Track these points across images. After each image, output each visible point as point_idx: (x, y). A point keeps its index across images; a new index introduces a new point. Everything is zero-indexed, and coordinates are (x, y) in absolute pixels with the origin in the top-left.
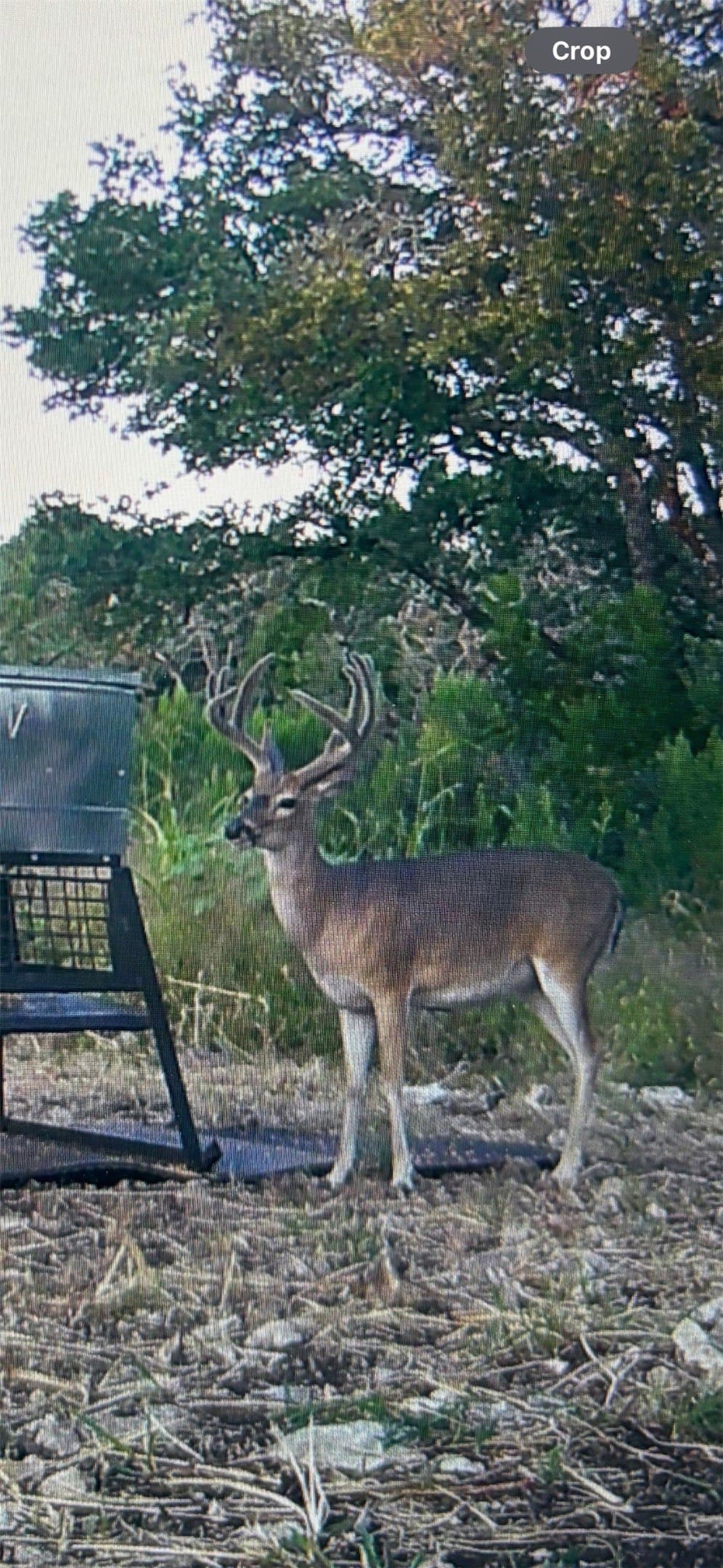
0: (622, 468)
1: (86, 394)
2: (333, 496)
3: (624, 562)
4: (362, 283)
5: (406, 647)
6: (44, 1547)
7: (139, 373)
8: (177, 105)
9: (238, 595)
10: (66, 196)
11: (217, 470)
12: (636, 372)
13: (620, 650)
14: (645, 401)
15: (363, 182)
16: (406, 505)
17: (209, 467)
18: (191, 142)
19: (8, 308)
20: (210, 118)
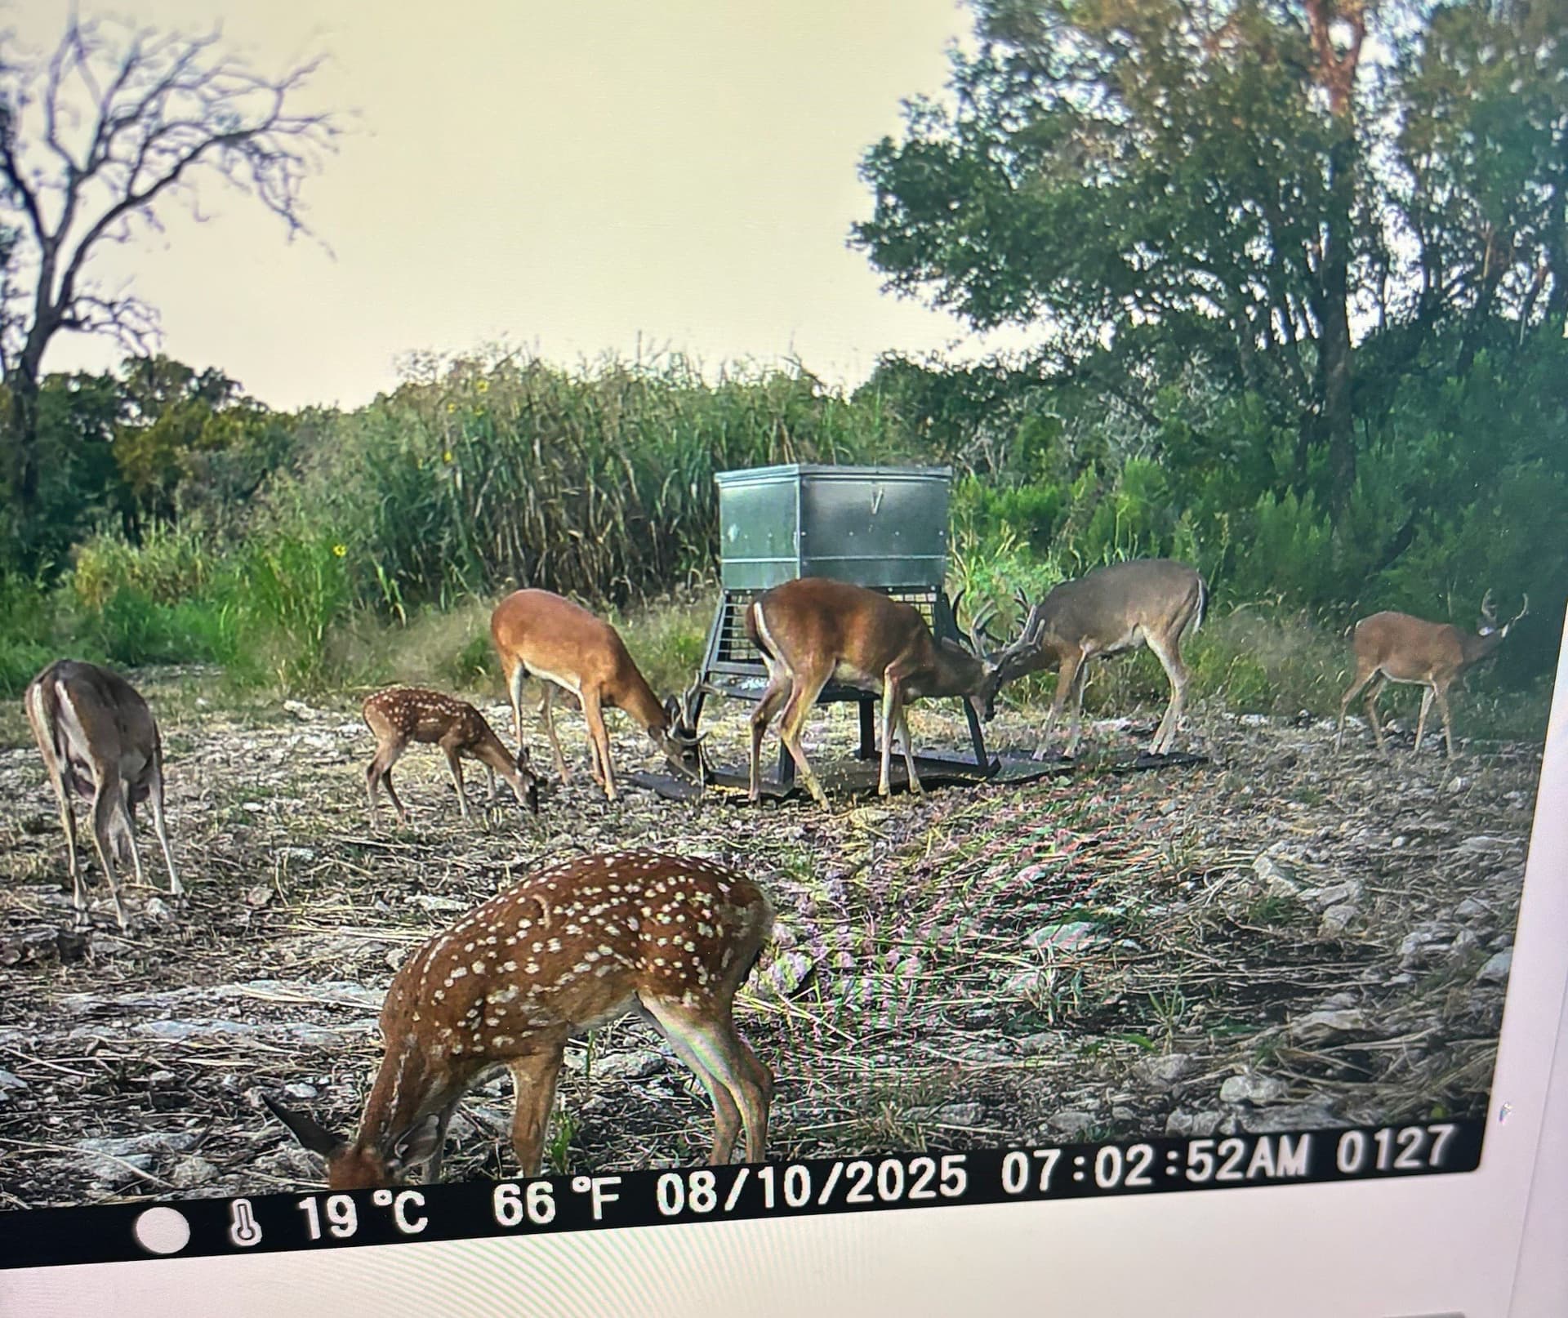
0: (1238, 313)
1: (907, 281)
2: (1063, 342)
3: (1239, 379)
4: (1078, 192)
5: (1110, 444)
7: (940, 264)
8: (955, 68)
9: (1007, 413)
10: (887, 140)
11: (991, 328)
12: (1247, 246)
13: (1234, 437)
15: (1075, 117)
16: (1109, 347)
17: (986, 327)
18: (966, 95)
19: (854, 224)
20: (976, 76)
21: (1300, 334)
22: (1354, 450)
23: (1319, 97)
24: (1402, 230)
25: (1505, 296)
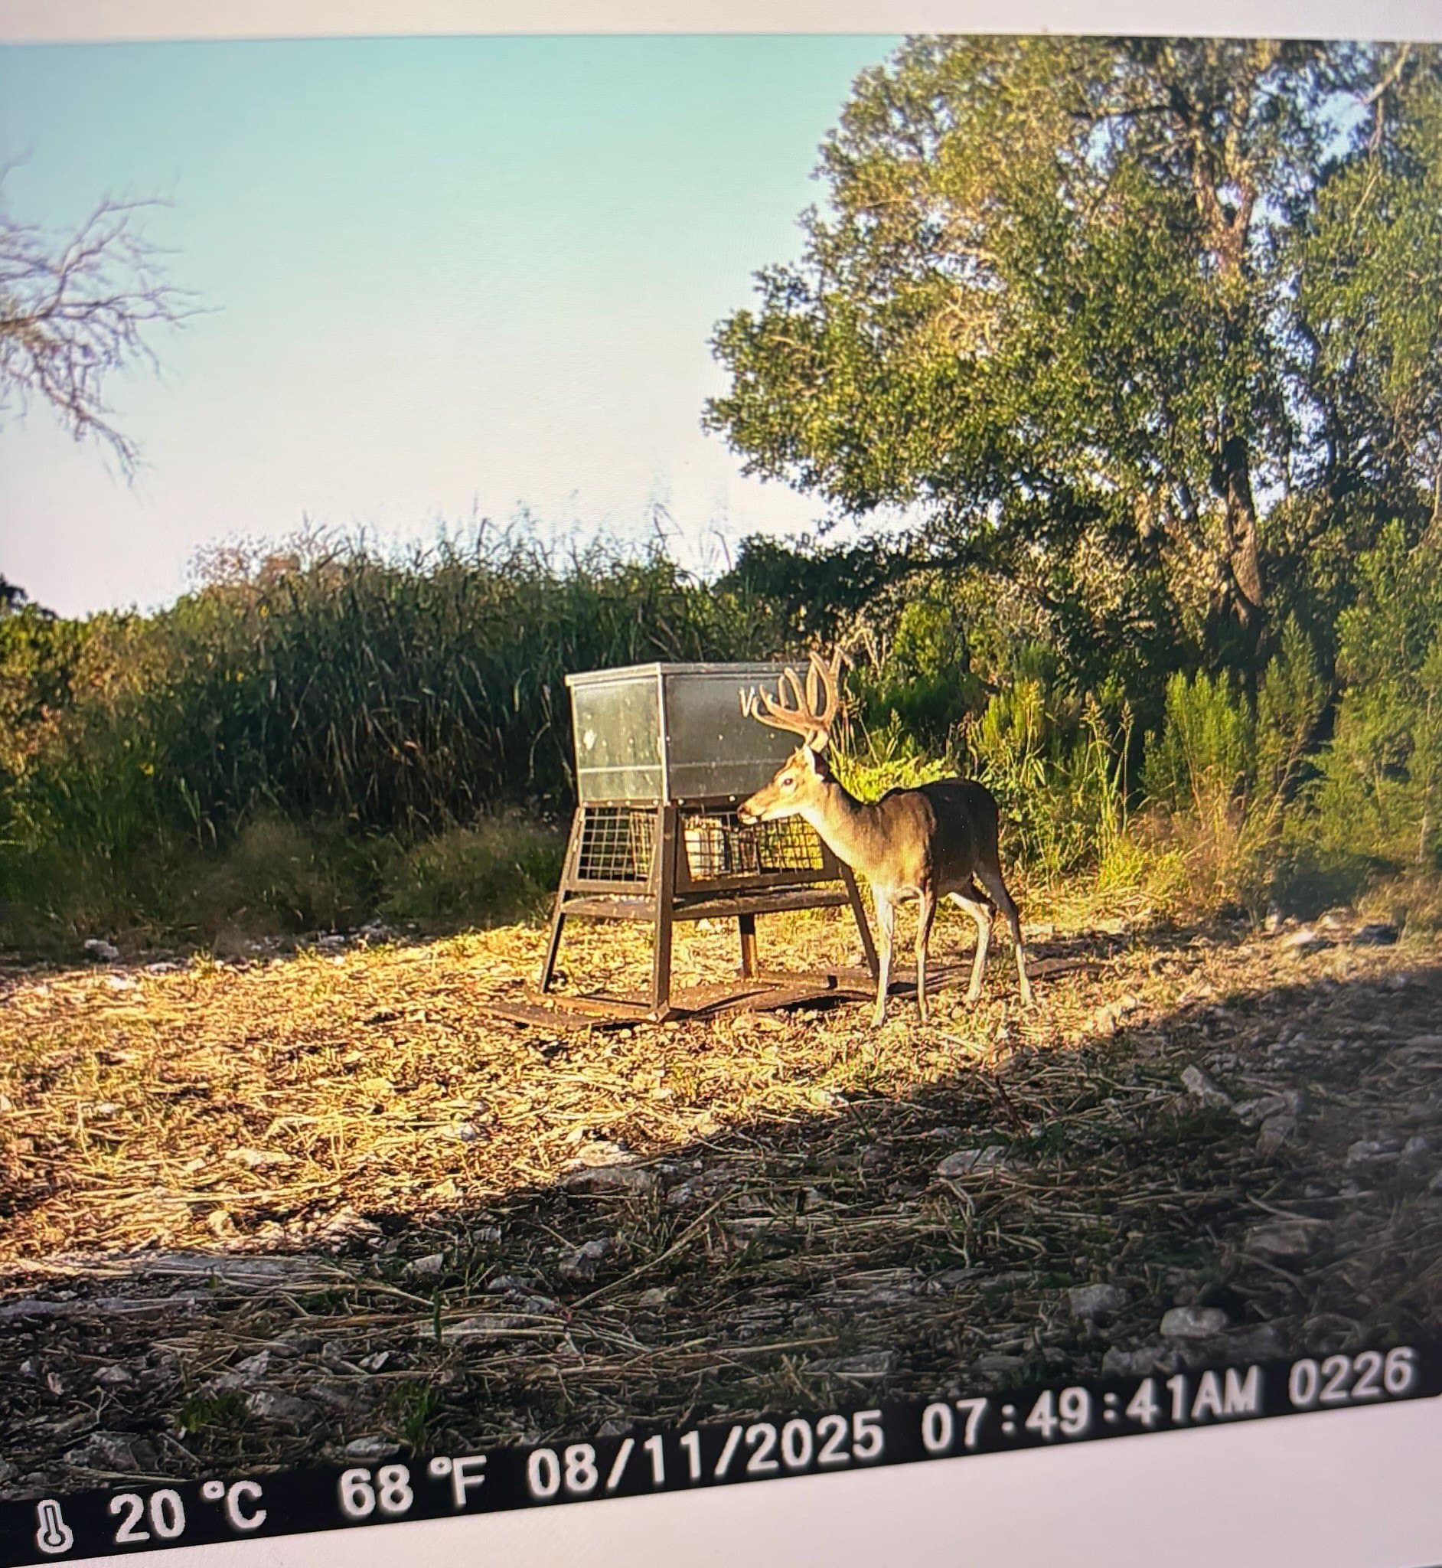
0: (1135, 490)
1: (772, 460)
2: (947, 523)
3: (1139, 557)
4: (954, 365)
7: (807, 442)
8: (813, 240)
9: (888, 600)
10: (744, 315)
11: (868, 511)
14: (1146, 440)
15: (948, 289)
16: (996, 525)
17: (860, 510)
18: (826, 267)
19: (711, 401)
20: (837, 248)
21: (1202, 508)
23: (1208, 263)
24: (1302, 400)
25: (1416, 465)
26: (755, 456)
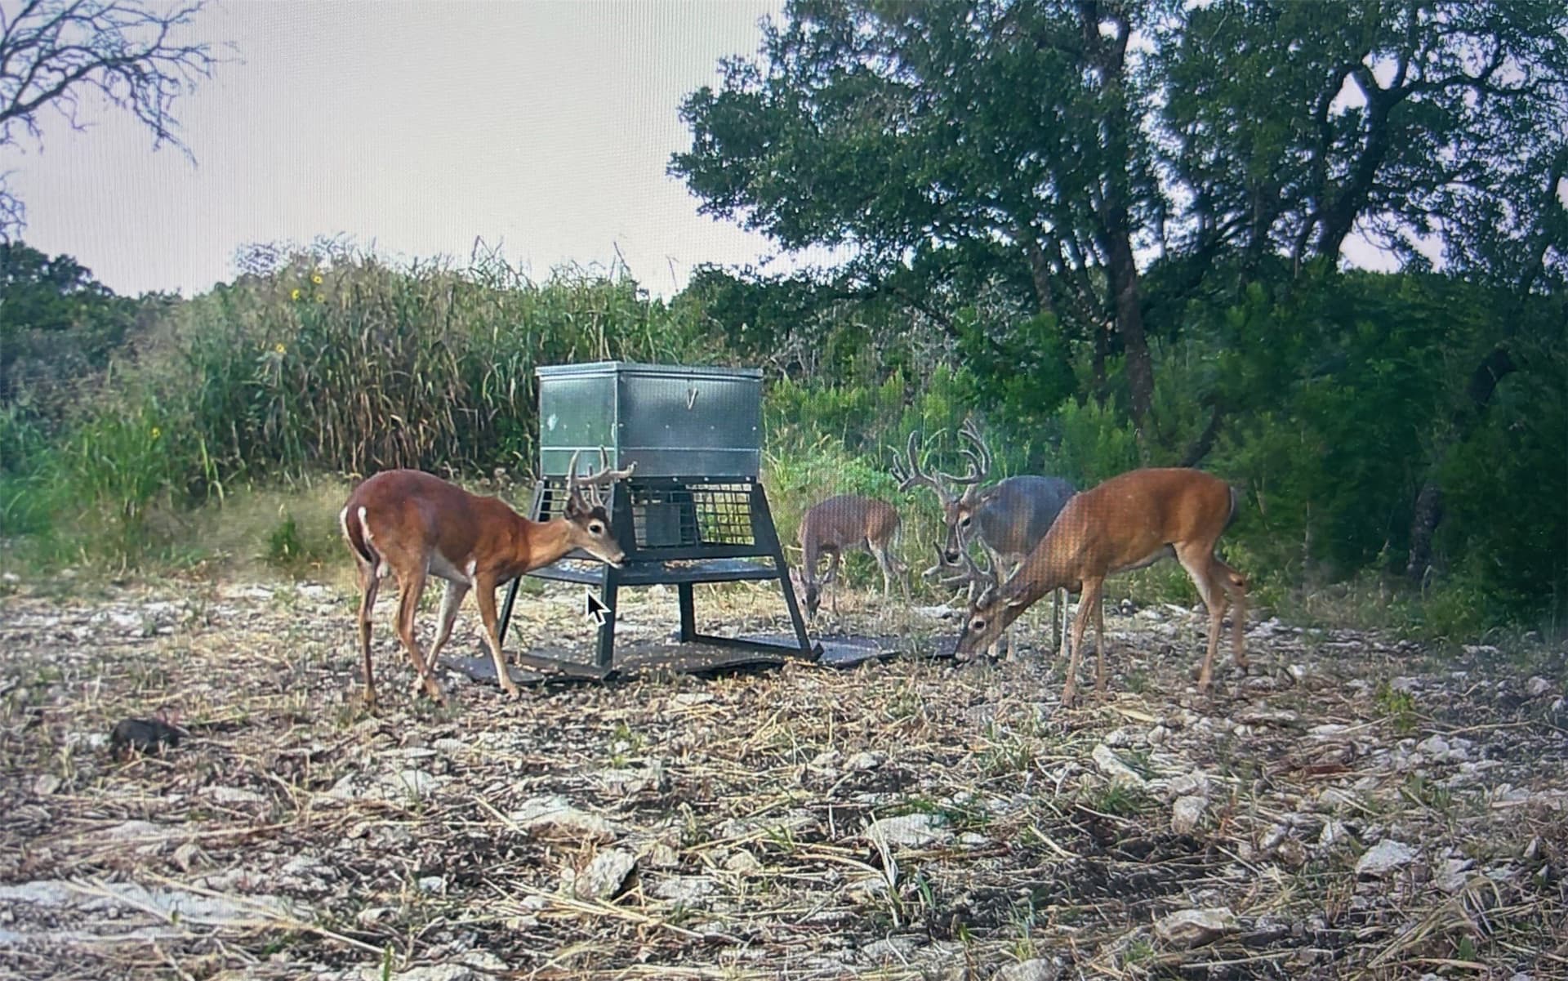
0: (1030, 243)
1: (723, 204)
2: (868, 262)
3: (1034, 297)
4: (877, 139)
5: (914, 350)
6: (731, 902)
7: (753, 192)
8: (766, 39)
9: (817, 322)
10: (706, 90)
11: (802, 249)
12: (1034, 189)
13: (1033, 348)
14: (1042, 206)
15: (874, 81)
16: (910, 267)
17: (796, 247)
18: (775, 58)
19: (674, 155)
20: (786, 45)
21: (1089, 262)
22: (1149, 361)
23: (1092, 75)
24: (1174, 182)
25: (1276, 238)
26: (708, 200)
